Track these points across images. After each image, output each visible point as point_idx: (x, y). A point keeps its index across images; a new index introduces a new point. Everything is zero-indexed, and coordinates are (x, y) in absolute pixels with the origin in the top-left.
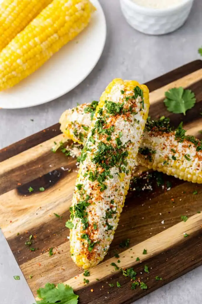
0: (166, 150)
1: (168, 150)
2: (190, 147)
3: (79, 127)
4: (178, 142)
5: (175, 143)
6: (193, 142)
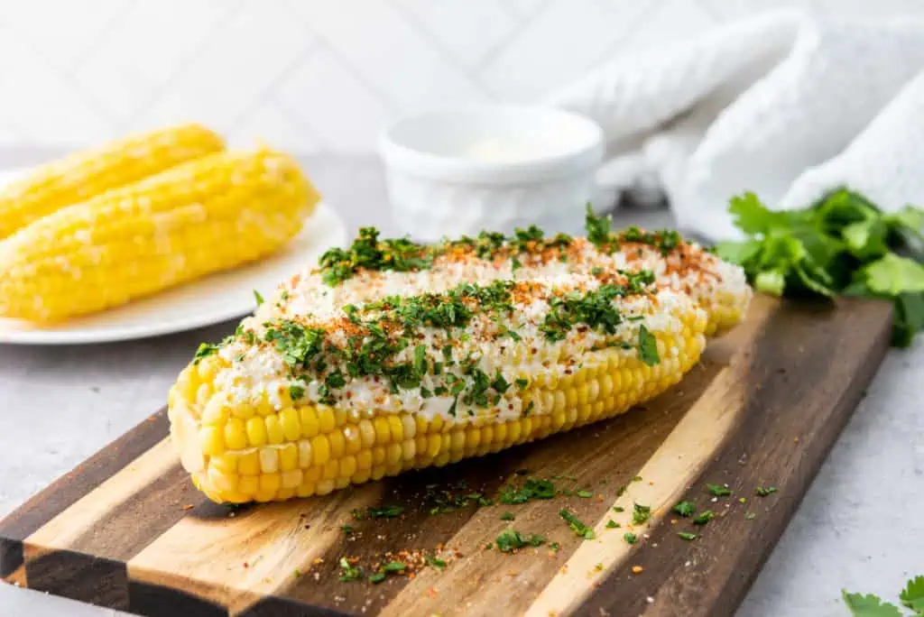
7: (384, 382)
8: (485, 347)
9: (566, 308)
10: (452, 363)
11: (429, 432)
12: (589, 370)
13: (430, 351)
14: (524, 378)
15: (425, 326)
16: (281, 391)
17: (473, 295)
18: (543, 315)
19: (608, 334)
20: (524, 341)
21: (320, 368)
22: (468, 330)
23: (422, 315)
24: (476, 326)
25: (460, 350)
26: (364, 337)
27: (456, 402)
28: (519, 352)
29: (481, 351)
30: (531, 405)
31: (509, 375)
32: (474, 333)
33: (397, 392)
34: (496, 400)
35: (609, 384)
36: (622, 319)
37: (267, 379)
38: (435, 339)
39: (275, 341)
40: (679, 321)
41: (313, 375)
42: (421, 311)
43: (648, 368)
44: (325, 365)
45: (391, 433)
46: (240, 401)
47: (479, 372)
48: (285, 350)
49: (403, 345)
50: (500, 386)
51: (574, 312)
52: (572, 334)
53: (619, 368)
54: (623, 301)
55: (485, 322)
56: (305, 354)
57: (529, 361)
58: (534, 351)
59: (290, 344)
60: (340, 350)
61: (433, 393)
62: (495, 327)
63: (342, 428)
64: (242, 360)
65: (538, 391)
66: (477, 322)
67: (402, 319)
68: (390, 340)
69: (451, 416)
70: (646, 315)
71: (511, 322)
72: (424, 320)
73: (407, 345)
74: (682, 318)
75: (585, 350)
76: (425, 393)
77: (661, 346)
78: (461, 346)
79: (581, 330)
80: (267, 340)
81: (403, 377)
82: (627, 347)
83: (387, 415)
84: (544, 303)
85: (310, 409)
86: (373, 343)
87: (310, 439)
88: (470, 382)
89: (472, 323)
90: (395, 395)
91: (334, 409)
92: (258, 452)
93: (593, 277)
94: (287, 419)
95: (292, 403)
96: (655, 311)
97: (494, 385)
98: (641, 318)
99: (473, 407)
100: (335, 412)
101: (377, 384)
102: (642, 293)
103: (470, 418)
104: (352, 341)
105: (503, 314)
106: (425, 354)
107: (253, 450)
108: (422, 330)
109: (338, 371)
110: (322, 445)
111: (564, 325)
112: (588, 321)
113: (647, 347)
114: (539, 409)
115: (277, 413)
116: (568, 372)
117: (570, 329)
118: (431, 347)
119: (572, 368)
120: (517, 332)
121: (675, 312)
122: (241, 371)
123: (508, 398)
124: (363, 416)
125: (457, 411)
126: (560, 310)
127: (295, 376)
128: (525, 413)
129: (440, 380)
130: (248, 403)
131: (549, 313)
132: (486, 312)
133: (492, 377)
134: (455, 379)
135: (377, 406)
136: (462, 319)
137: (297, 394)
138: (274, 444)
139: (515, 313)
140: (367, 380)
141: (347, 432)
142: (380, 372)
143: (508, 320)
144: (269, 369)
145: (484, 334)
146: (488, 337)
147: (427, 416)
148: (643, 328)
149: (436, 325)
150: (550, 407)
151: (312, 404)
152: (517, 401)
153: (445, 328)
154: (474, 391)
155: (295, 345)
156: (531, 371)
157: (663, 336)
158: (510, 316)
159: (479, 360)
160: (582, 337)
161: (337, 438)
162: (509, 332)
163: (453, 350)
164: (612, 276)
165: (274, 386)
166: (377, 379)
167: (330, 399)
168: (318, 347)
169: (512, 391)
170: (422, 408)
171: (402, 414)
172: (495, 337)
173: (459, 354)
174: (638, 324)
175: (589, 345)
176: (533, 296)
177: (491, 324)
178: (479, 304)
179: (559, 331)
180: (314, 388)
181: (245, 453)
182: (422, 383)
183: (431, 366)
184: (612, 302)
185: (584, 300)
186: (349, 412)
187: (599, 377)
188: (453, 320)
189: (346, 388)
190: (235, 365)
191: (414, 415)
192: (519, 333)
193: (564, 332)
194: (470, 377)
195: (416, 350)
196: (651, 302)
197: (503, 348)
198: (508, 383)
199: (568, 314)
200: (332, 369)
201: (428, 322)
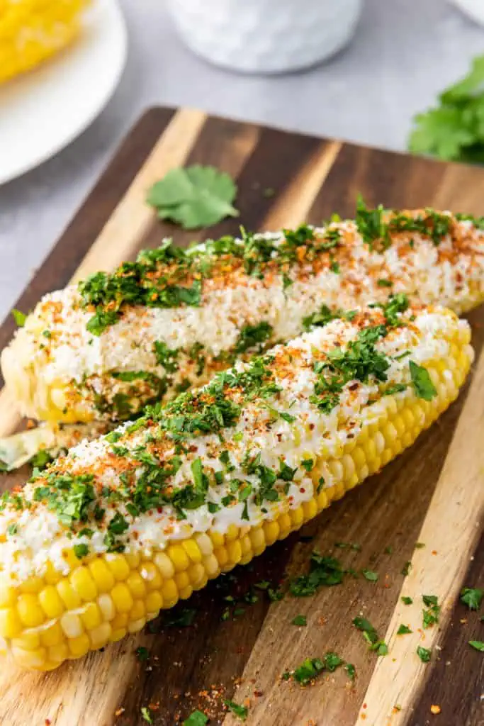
0: (368, 293)
1: (371, 290)
2: (415, 246)
3: (106, 382)
4: (381, 252)
5: (376, 259)
6: (412, 230)
7: (168, 510)
8: (261, 439)
9: (332, 369)
10: (231, 469)
11: (227, 542)
12: (370, 427)
13: (207, 462)
14: (308, 458)
15: (195, 437)
16: (65, 555)
17: (235, 385)
18: (311, 386)
19: (381, 383)
20: (299, 419)
21: (99, 516)
22: (240, 427)
23: (188, 426)
24: (247, 420)
25: (236, 451)
26: (135, 470)
27: (246, 506)
28: (297, 434)
29: (258, 445)
30: (322, 481)
31: (292, 461)
32: (246, 428)
33: (185, 517)
34: (286, 489)
35: (392, 431)
36: (389, 362)
37: (48, 544)
38: (209, 448)
39: (44, 499)
40: (444, 342)
41: (93, 527)
42: (186, 422)
43: (427, 403)
44: (103, 511)
45: (190, 559)
46: (25, 578)
47: (262, 468)
48: (57, 507)
49: (177, 466)
50: (287, 474)
51: (340, 371)
52: (345, 396)
53: (400, 412)
54: (386, 342)
55: (255, 413)
56: (79, 509)
57: (309, 439)
58: (312, 427)
59: (60, 499)
60: (115, 492)
61: (221, 505)
62: (265, 415)
63: (137, 570)
64: (15, 532)
65: (325, 464)
66: (247, 415)
67: (169, 434)
68: (163, 463)
69: (244, 520)
70: (413, 349)
71: (281, 403)
72: (192, 431)
73: (181, 463)
74: (445, 338)
75: (362, 407)
76: (212, 508)
77: (433, 374)
78: (237, 447)
79: (353, 388)
80: (36, 500)
81: (186, 499)
82: (401, 389)
83: (179, 542)
84: (308, 371)
85: (99, 562)
86: (147, 474)
87: (108, 592)
88: (255, 481)
89: (242, 418)
90: (184, 521)
91: (125, 555)
92: (58, 622)
93: (349, 324)
94: (79, 579)
95: (80, 562)
96: (418, 341)
97: (280, 476)
98: (408, 353)
99: (265, 505)
100: (127, 558)
101: (162, 515)
102: (401, 326)
103: (265, 516)
104: (124, 479)
105: (270, 398)
106: (203, 467)
107: (52, 623)
108: (192, 442)
109: (118, 516)
110: (122, 594)
111: (334, 389)
112: (357, 376)
113: (420, 381)
114: (330, 481)
115: (66, 577)
116: (350, 436)
117: (341, 391)
118: (206, 458)
119: (353, 431)
120: (289, 413)
121: (438, 335)
122: (18, 543)
123: (298, 483)
124: (155, 550)
125: (250, 514)
126: (326, 375)
127: (75, 533)
128: (318, 490)
129: (225, 491)
130: (34, 575)
131: (316, 381)
132: (253, 401)
133: (277, 469)
134: (240, 483)
135: (167, 537)
136: (230, 419)
137: (83, 552)
138: (72, 609)
139: (282, 393)
140: (151, 513)
141: (144, 573)
142: (161, 502)
143: (277, 403)
144: (46, 534)
145: (256, 426)
146: (261, 428)
147: (221, 529)
148: (412, 364)
149: (206, 432)
150: (341, 475)
151: (100, 556)
152: (308, 483)
153: (215, 433)
154: (262, 489)
155: (66, 500)
156: (313, 448)
157: (433, 364)
158: (278, 397)
159: (259, 455)
160: (355, 396)
161: (136, 582)
162: (281, 415)
163: (230, 454)
164: (366, 315)
165: (56, 551)
166: (160, 511)
167: (117, 545)
168: (90, 496)
169: (300, 474)
170: (213, 522)
171: (196, 535)
172: (268, 425)
173: (237, 457)
174: (406, 361)
175: (364, 400)
176: (295, 367)
177: (261, 412)
178: (243, 393)
179: (330, 397)
180: (98, 539)
181: (46, 627)
182: (207, 499)
183: (211, 478)
184: (375, 348)
185: (346, 355)
186: (140, 553)
187: (382, 428)
188: (221, 423)
189: (131, 528)
190: (10, 538)
191: (208, 532)
192: (292, 413)
193: (337, 396)
194: (254, 476)
195: (192, 466)
196: (412, 333)
197: (279, 436)
198: (294, 468)
199: (335, 374)
200: (110, 514)
201: (197, 431)
